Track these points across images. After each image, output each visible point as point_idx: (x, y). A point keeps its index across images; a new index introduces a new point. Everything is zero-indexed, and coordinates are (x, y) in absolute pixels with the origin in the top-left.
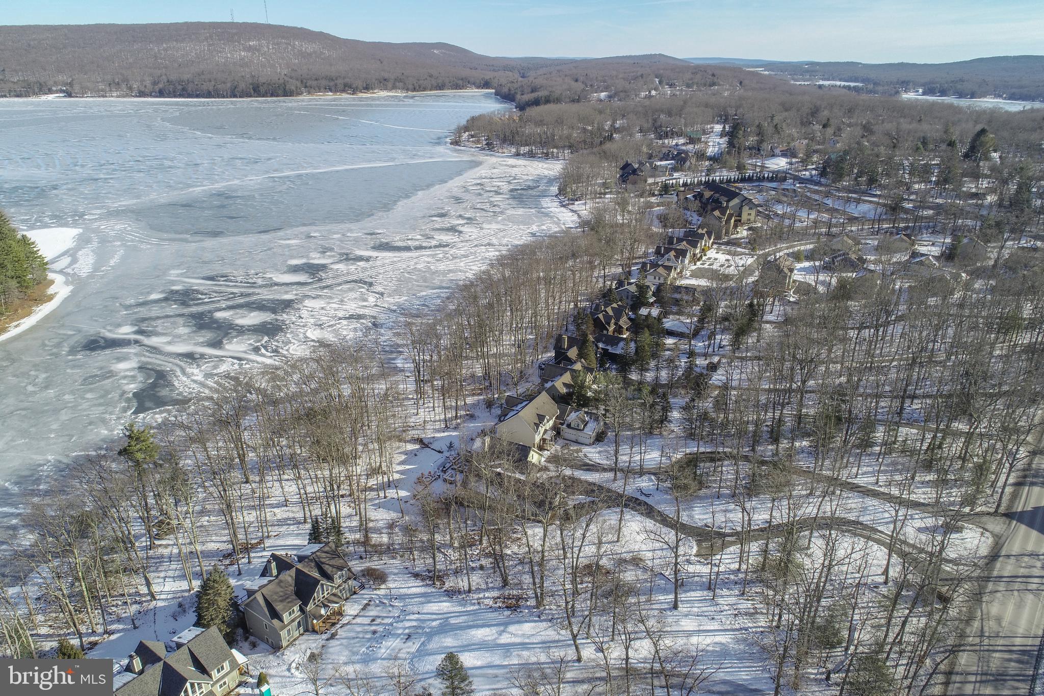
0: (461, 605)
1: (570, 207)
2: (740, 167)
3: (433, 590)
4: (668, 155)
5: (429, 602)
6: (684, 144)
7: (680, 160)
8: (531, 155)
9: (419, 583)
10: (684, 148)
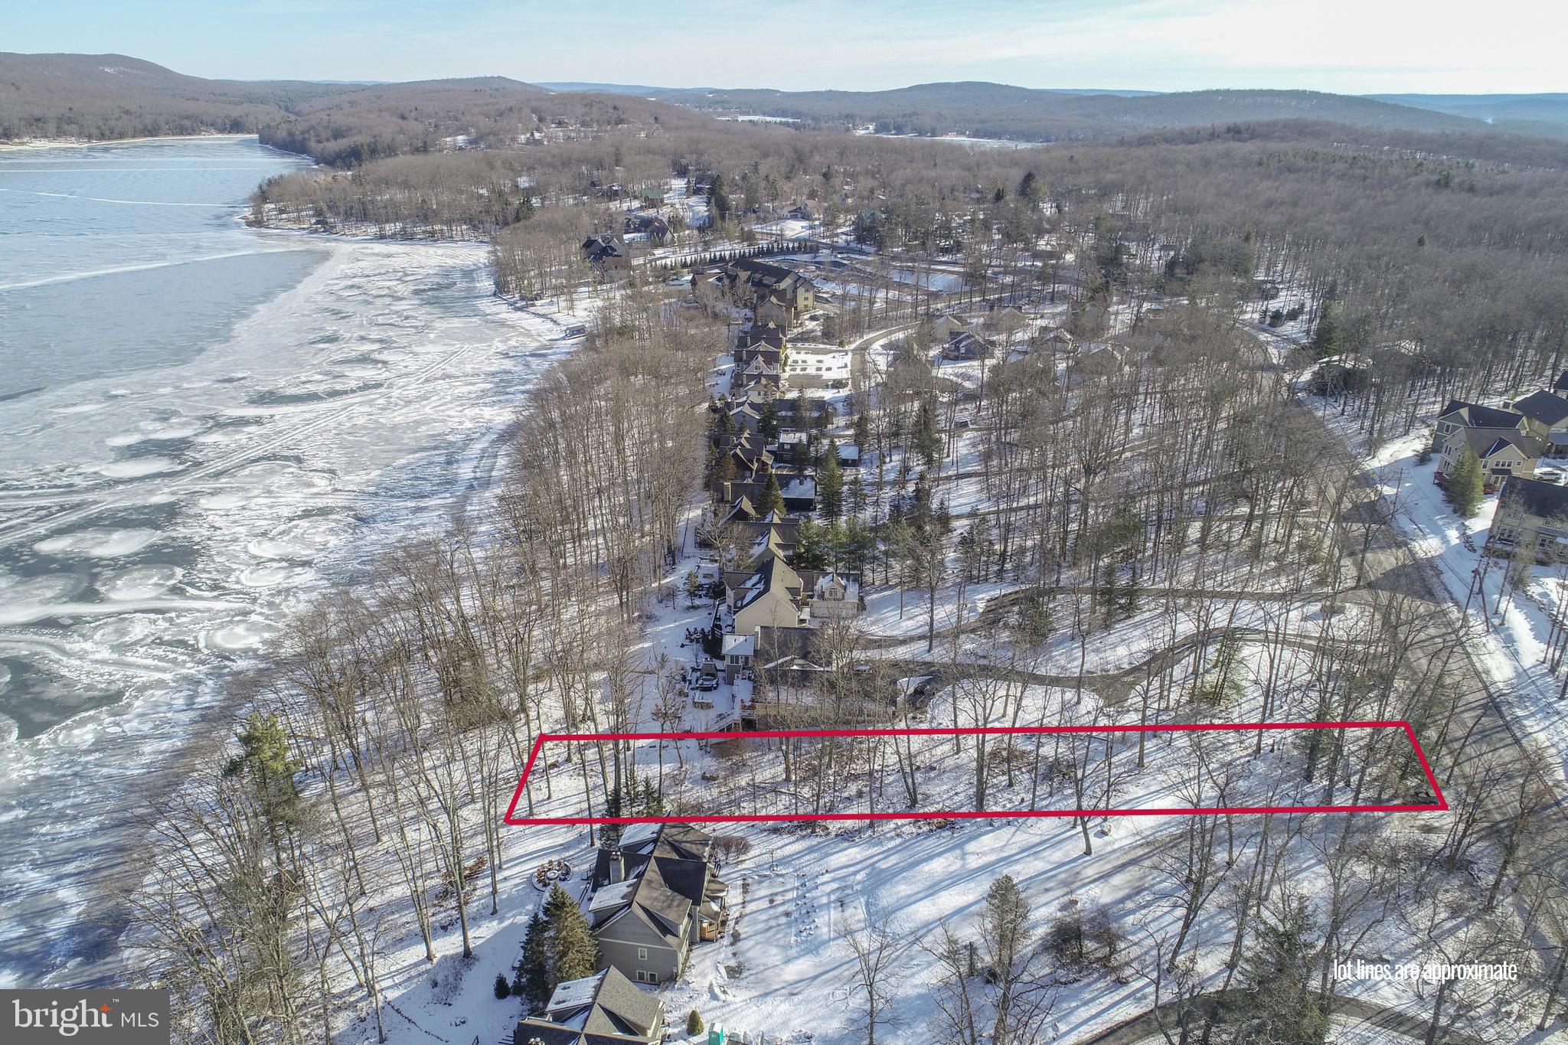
0: (876, 845)
1: (532, 309)
2: (749, 237)
3: (819, 840)
4: (628, 225)
5: (828, 855)
6: (641, 208)
7: (656, 232)
8: (406, 237)
9: (786, 839)
10: (642, 214)
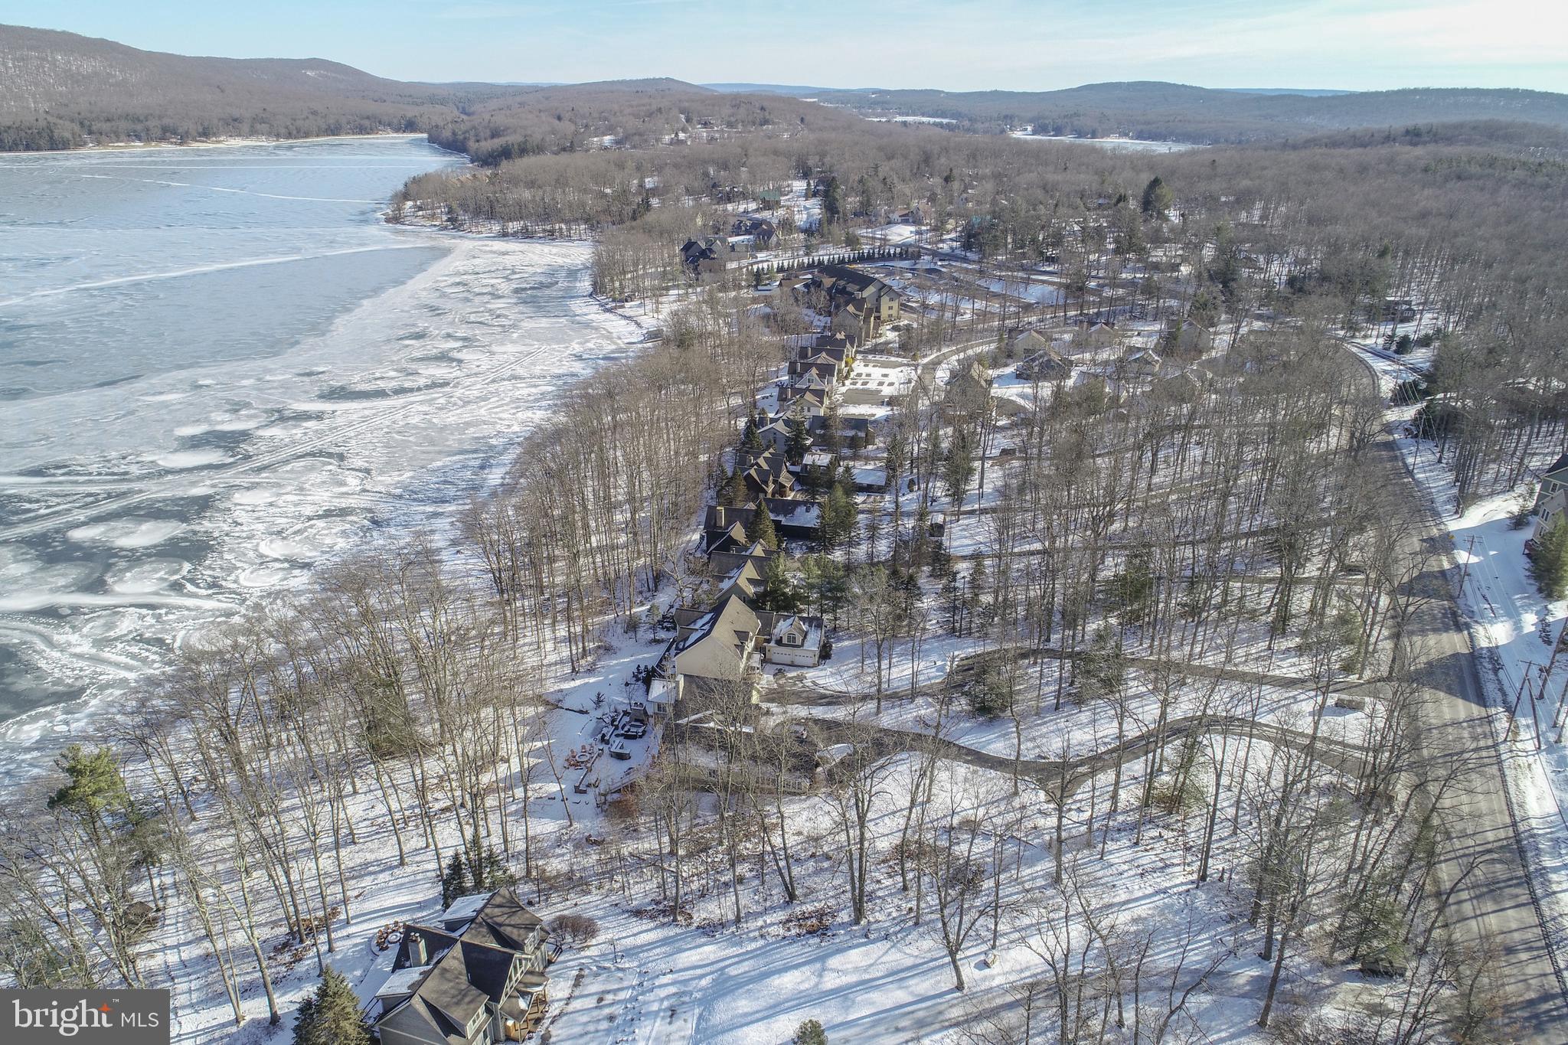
0: (735, 945)
1: (620, 311)
2: (852, 241)
3: (678, 930)
4: (739, 227)
5: (681, 951)
6: (757, 210)
7: (761, 234)
8: (527, 235)
9: (647, 924)
10: (757, 216)
